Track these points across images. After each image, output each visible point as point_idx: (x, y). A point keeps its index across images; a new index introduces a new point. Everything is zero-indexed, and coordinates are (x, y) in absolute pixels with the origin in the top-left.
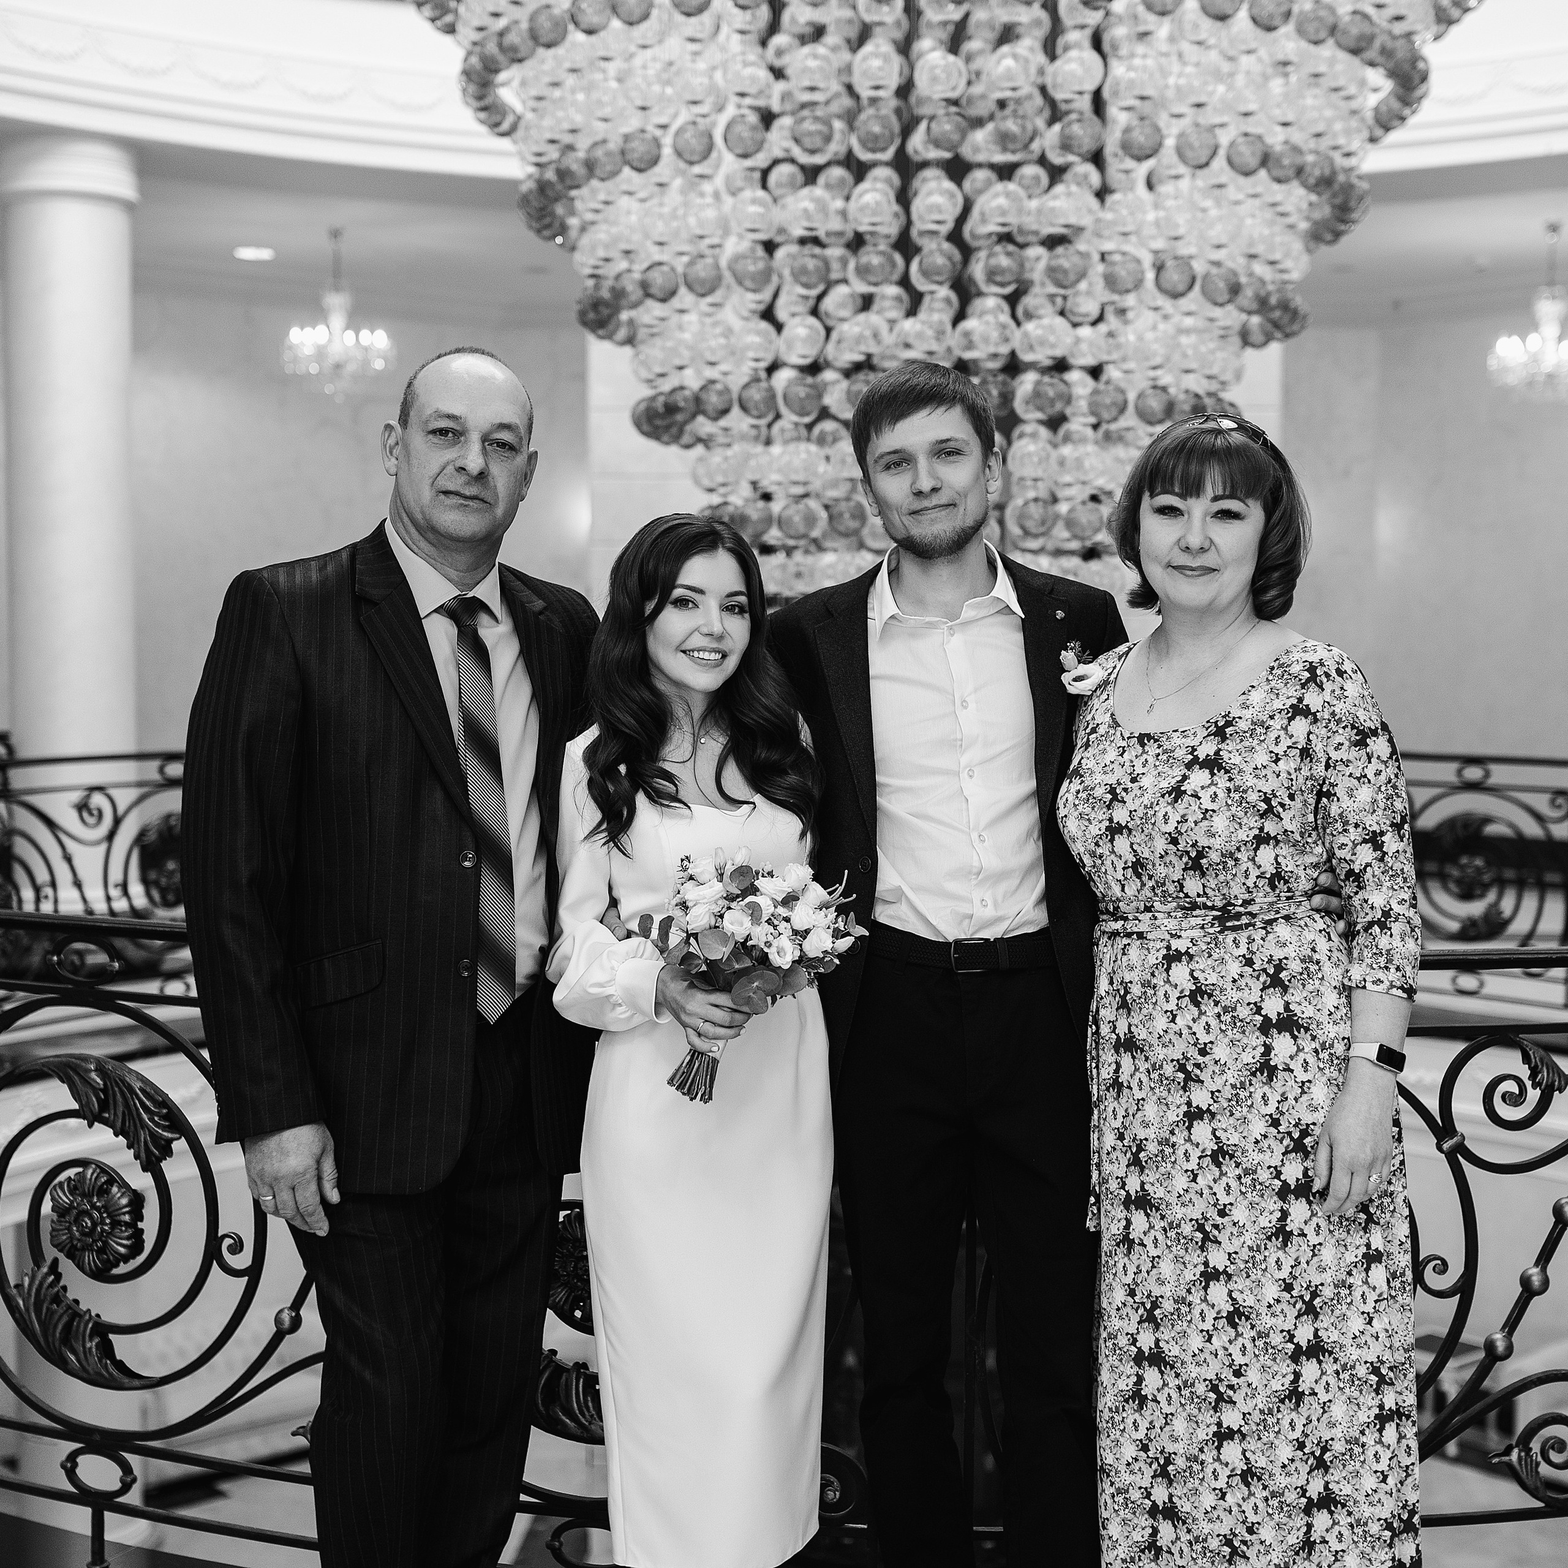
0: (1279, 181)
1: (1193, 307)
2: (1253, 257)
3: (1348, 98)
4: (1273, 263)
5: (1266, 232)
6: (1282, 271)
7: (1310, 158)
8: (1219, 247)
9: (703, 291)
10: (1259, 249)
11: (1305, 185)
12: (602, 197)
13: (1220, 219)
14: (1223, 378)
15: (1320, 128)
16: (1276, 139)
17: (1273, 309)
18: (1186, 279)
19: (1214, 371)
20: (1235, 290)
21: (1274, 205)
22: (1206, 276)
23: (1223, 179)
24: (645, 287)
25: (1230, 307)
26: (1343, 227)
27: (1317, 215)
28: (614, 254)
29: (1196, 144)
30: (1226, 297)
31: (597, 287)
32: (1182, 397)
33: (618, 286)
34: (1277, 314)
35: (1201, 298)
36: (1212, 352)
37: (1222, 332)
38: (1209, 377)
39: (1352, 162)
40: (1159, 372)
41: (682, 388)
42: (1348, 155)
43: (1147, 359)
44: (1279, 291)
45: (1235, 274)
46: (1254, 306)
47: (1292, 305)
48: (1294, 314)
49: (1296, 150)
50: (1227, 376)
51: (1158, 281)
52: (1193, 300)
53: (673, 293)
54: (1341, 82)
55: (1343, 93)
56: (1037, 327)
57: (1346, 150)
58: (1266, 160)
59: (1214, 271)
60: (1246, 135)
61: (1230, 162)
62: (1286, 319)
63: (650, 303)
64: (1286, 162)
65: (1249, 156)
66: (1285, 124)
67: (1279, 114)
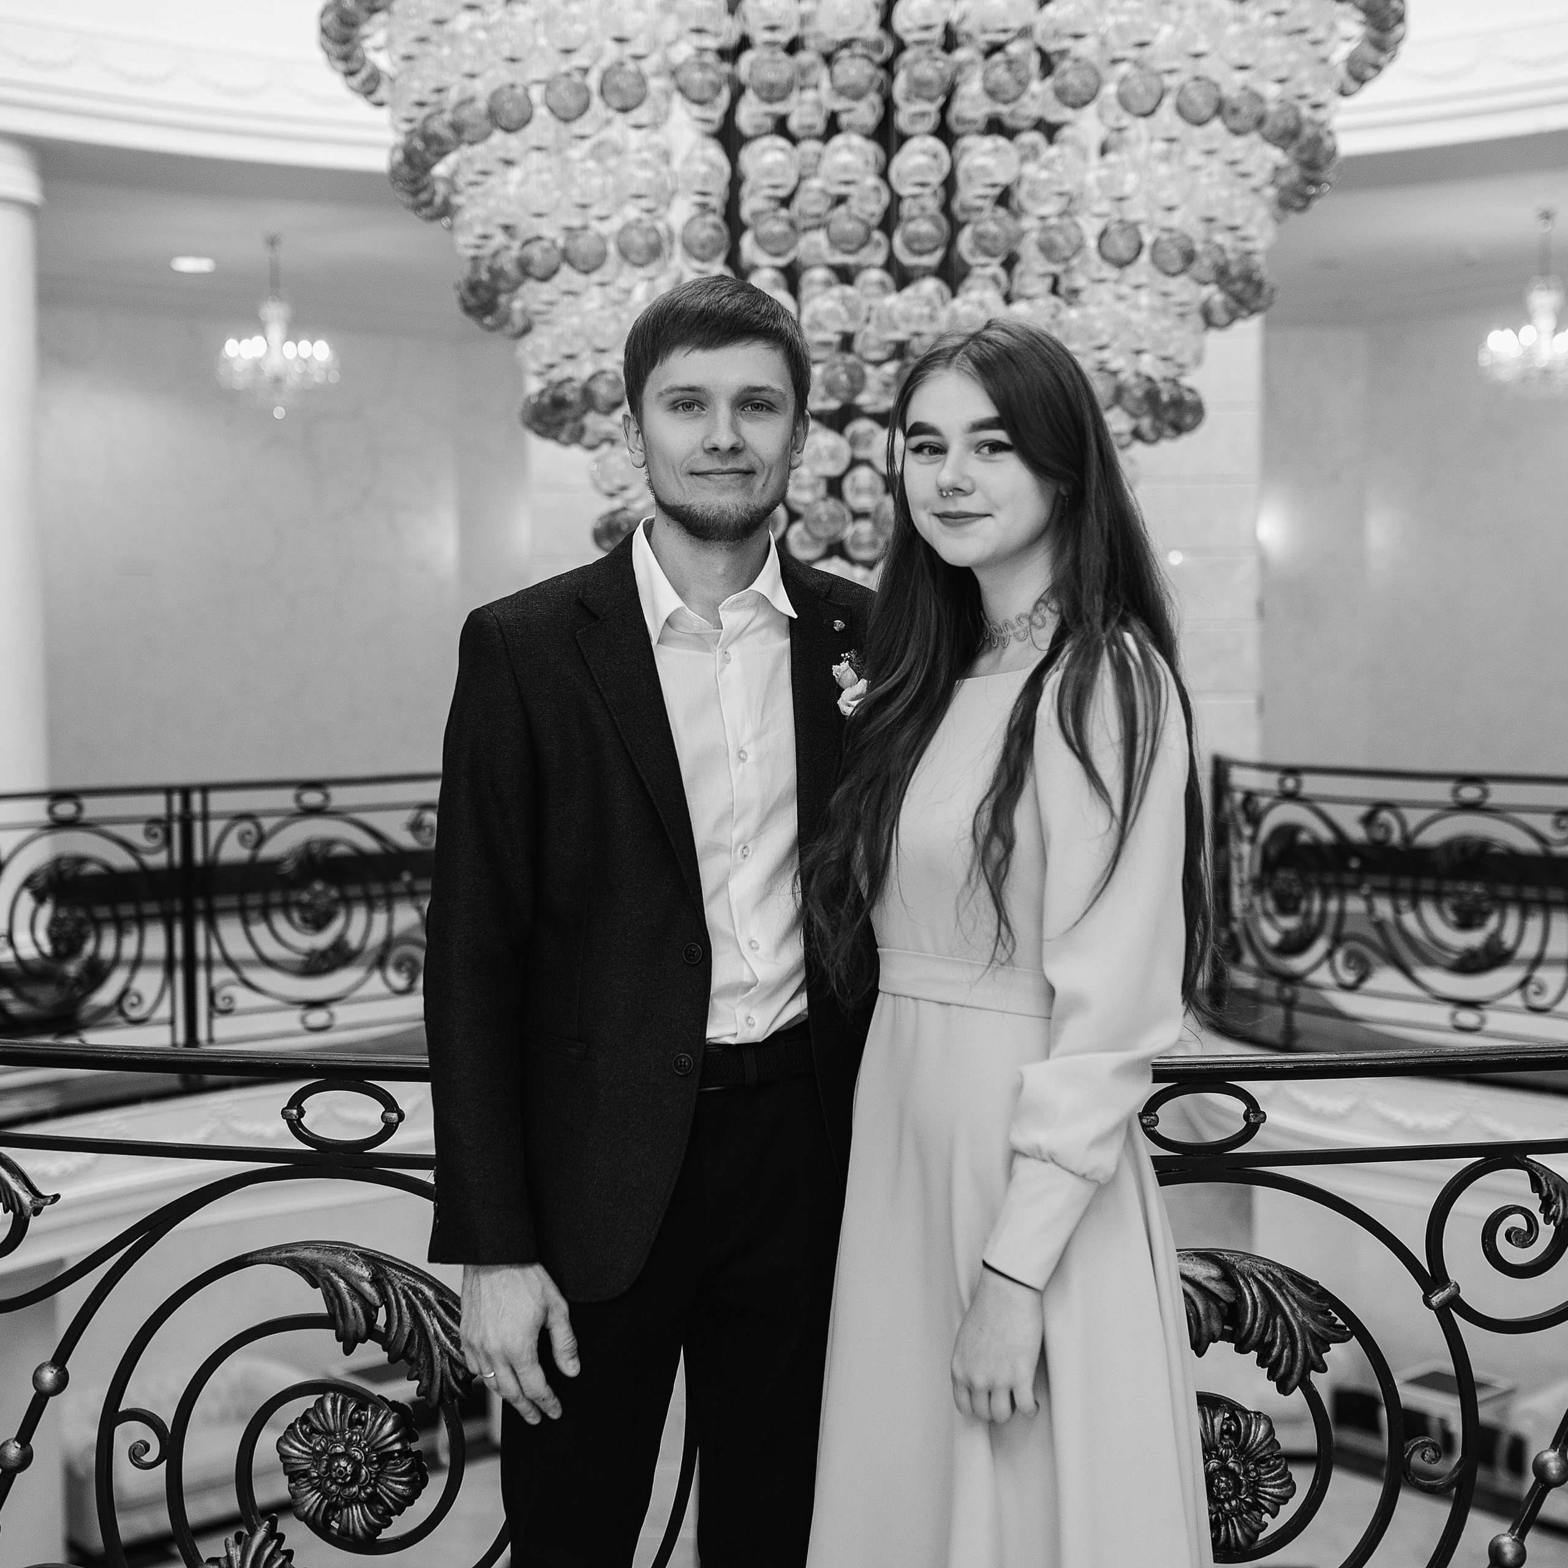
0: (1237, 132)
1: (1143, 279)
2: (1210, 220)
3: (1316, 43)
4: (1233, 229)
5: (1224, 193)
6: (1244, 239)
7: (1272, 107)
8: (1170, 209)
9: (586, 268)
10: (1217, 212)
11: (1267, 139)
12: (479, 166)
13: (1172, 178)
14: (1180, 360)
15: (1283, 73)
16: (1232, 85)
17: (1232, 281)
18: (1134, 245)
19: (1170, 352)
20: (1189, 257)
21: (1233, 163)
22: (1156, 244)
23: (1174, 133)
24: (524, 267)
25: (1183, 279)
26: (1313, 190)
27: (1284, 180)
28: (491, 230)
29: (1140, 90)
30: (1177, 265)
31: (475, 269)
32: (1133, 381)
33: (496, 266)
34: (1239, 286)
35: (1152, 269)
36: (1167, 330)
37: (1179, 310)
38: (1165, 359)
39: (1321, 115)
40: (1105, 355)
41: (570, 380)
42: (1316, 106)
43: (1092, 338)
44: (1240, 260)
45: (1190, 241)
46: (1211, 276)
47: (1256, 276)
48: (1259, 286)
49: (1258, 98)
50: (1186, 358)
51: (1100, 246)
52: (1142, 269)
53: (555, 271)
54: (1306, 23)
55: (1309, 36)
56: (965, 303)
57: (1313, 100)
58: (1221, 108)
59: (1165, 236)
60: (1197, 79)
61: (1180, 110)
62: (1248, 294)
63: (531, 284)
64: (1245, 110)
65: (1201, 103)
66: (1243, 68)
67: (1237, 57)
